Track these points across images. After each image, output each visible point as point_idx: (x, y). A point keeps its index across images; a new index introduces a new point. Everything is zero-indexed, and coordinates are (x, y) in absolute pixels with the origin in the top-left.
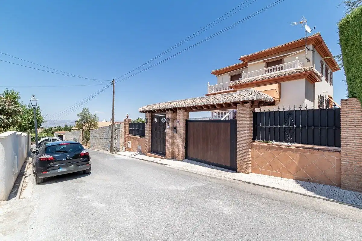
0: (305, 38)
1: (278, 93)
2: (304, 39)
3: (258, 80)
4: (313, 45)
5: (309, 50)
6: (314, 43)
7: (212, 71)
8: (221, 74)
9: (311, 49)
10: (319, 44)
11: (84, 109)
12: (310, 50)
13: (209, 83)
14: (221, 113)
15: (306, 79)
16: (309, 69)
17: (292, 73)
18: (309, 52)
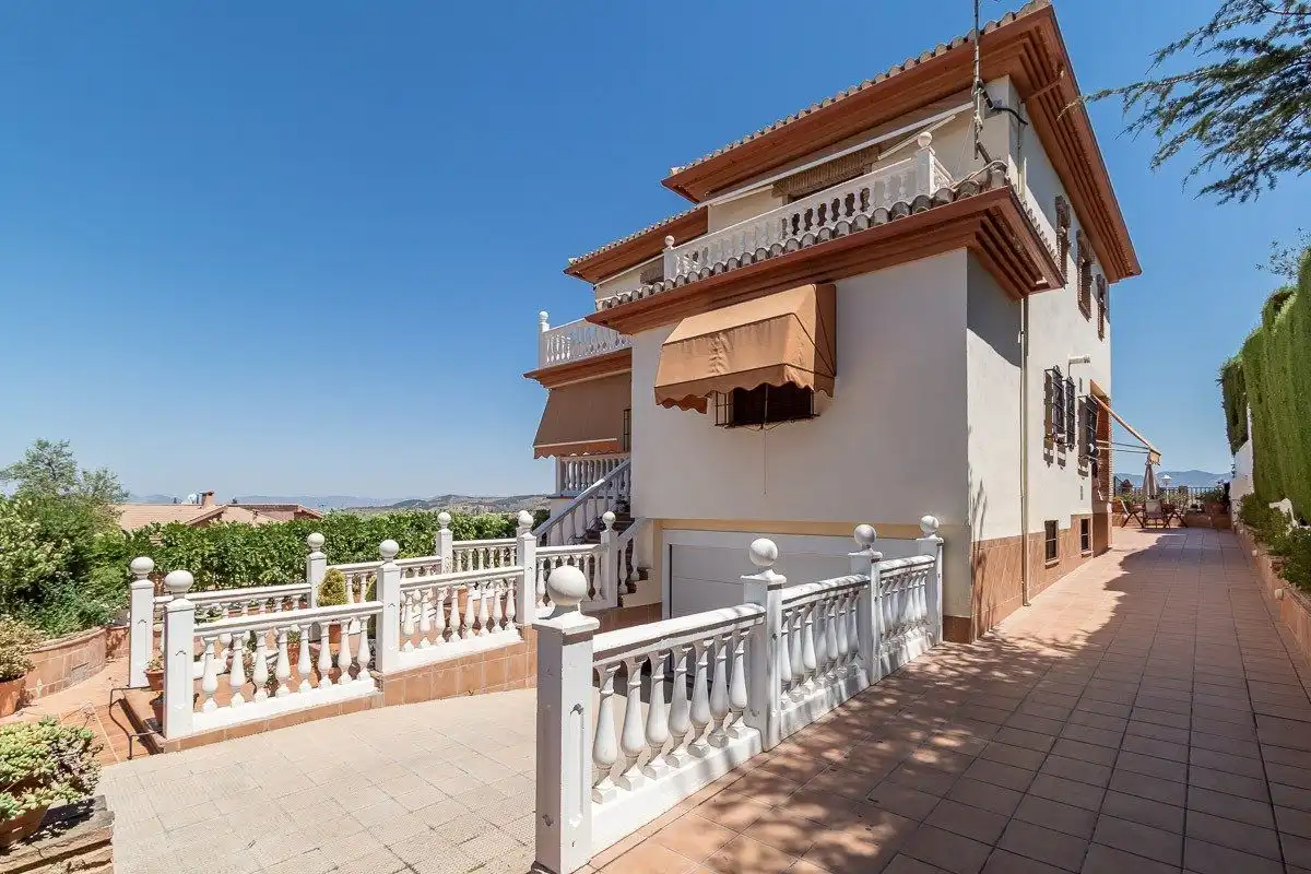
0: (973, 37)
1: (813, 340)
2: (966, 40)
3: (719, 270)
4: (1014, 81)
5: (994, 109)
6: (1017, 67)
7: (571, 260)
8: (608, 275)
9: (1006, 103)
10: (1045, 82)
11: (43, 445)
12: (999, 110)
13: (544, 314)
14: (605, 463)
15: (971, 250)
16: (985, 175)
17: (890, 216)
18: (996, 118)
